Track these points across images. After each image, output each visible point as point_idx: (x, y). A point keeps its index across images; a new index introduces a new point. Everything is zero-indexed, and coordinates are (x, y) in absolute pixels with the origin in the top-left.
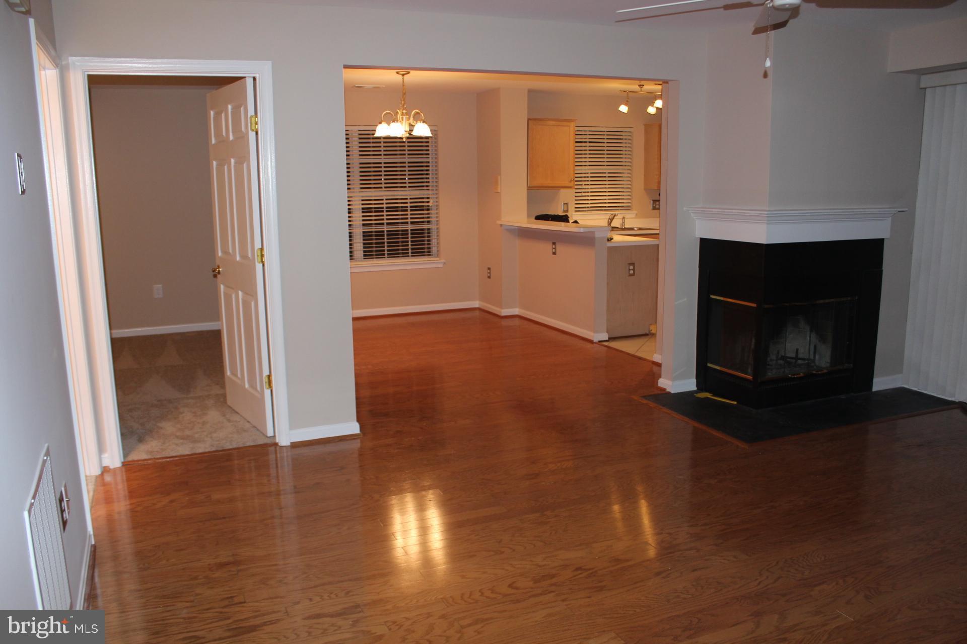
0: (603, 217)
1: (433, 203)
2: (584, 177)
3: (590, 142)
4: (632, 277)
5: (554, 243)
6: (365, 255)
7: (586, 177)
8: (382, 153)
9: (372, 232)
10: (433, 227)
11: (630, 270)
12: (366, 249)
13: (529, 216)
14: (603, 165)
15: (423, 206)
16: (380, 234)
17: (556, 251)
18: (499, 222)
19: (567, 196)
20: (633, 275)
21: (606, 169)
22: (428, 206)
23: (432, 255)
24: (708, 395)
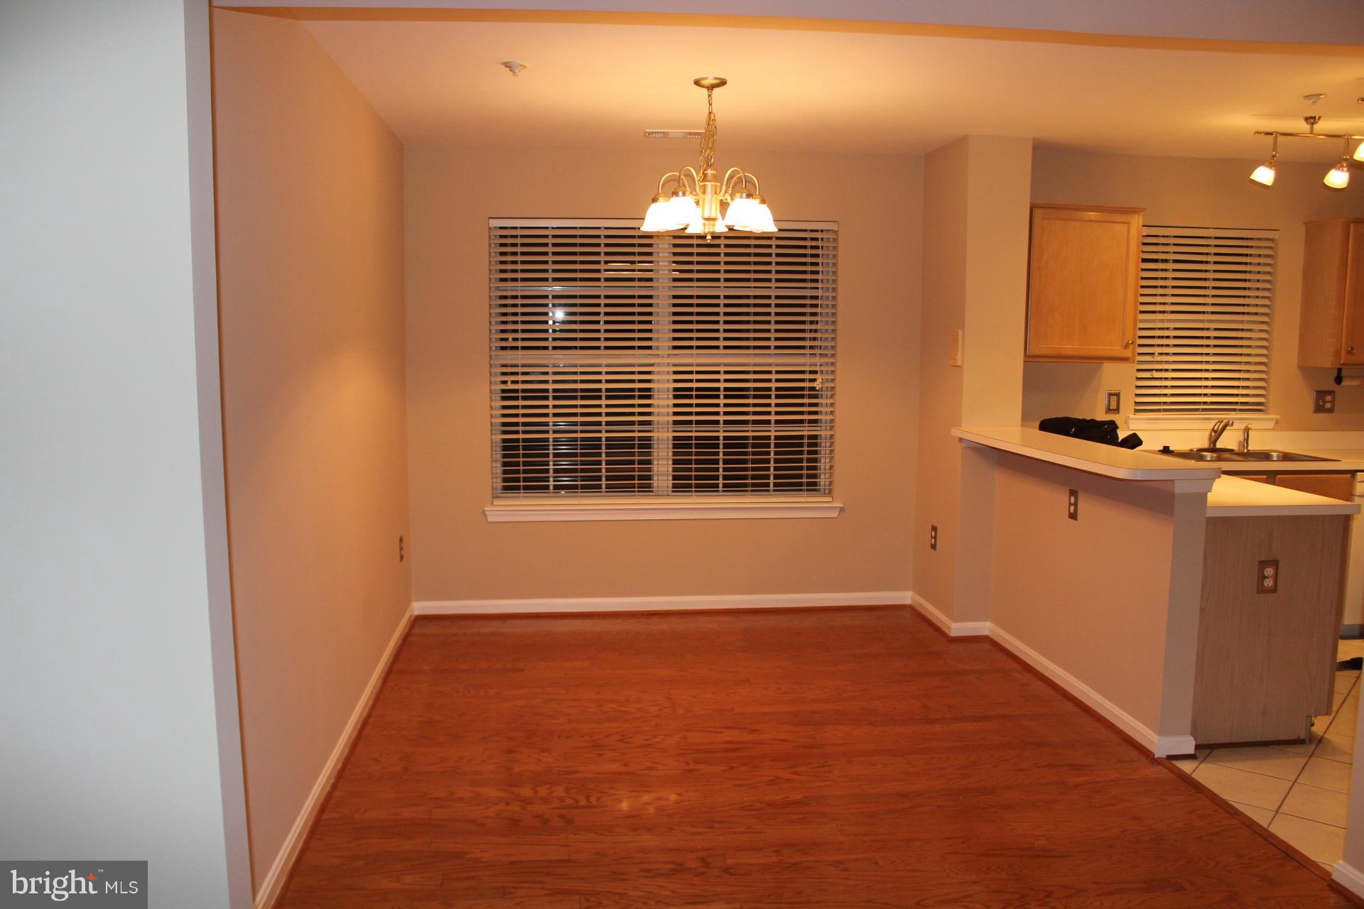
0: (1198, 425)
1: (822, 383)
2: (1159, 337)
3: (1175, 261)
4: (1272, 597)
5: (1073, 493)
6: (674, 486)
7: (1163, 337)
8: (722, 276)
9: (690, 438)
10: (823, 433)
12: (676, 473)
13: (1025, 419)
14: (1204, 313)
15: (802, 389)
16: (711, 443)
17: (1076, 510)
18: (956, 433)
19: (1116, 377)
20: (1274, 589)
21: (1209, 321)
22: (813, 389)
23: (819, 490)
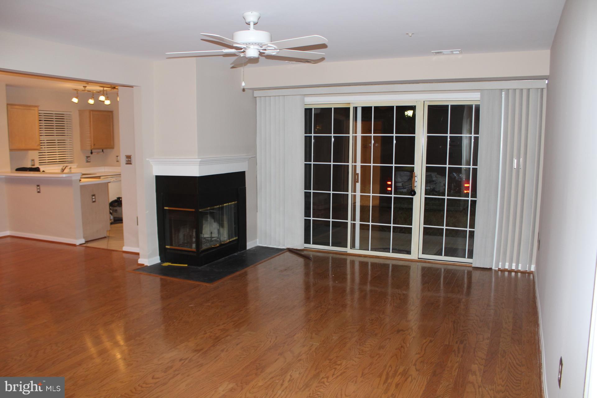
3: (45, 121)
4: (95, 203)
5: (38, 186)
11: (93, 199)
13: (12, 169)
14: (54, 135)
17: (40, 190)
19: (33, 155)
21: (56, 138)
24: (170, 264)
